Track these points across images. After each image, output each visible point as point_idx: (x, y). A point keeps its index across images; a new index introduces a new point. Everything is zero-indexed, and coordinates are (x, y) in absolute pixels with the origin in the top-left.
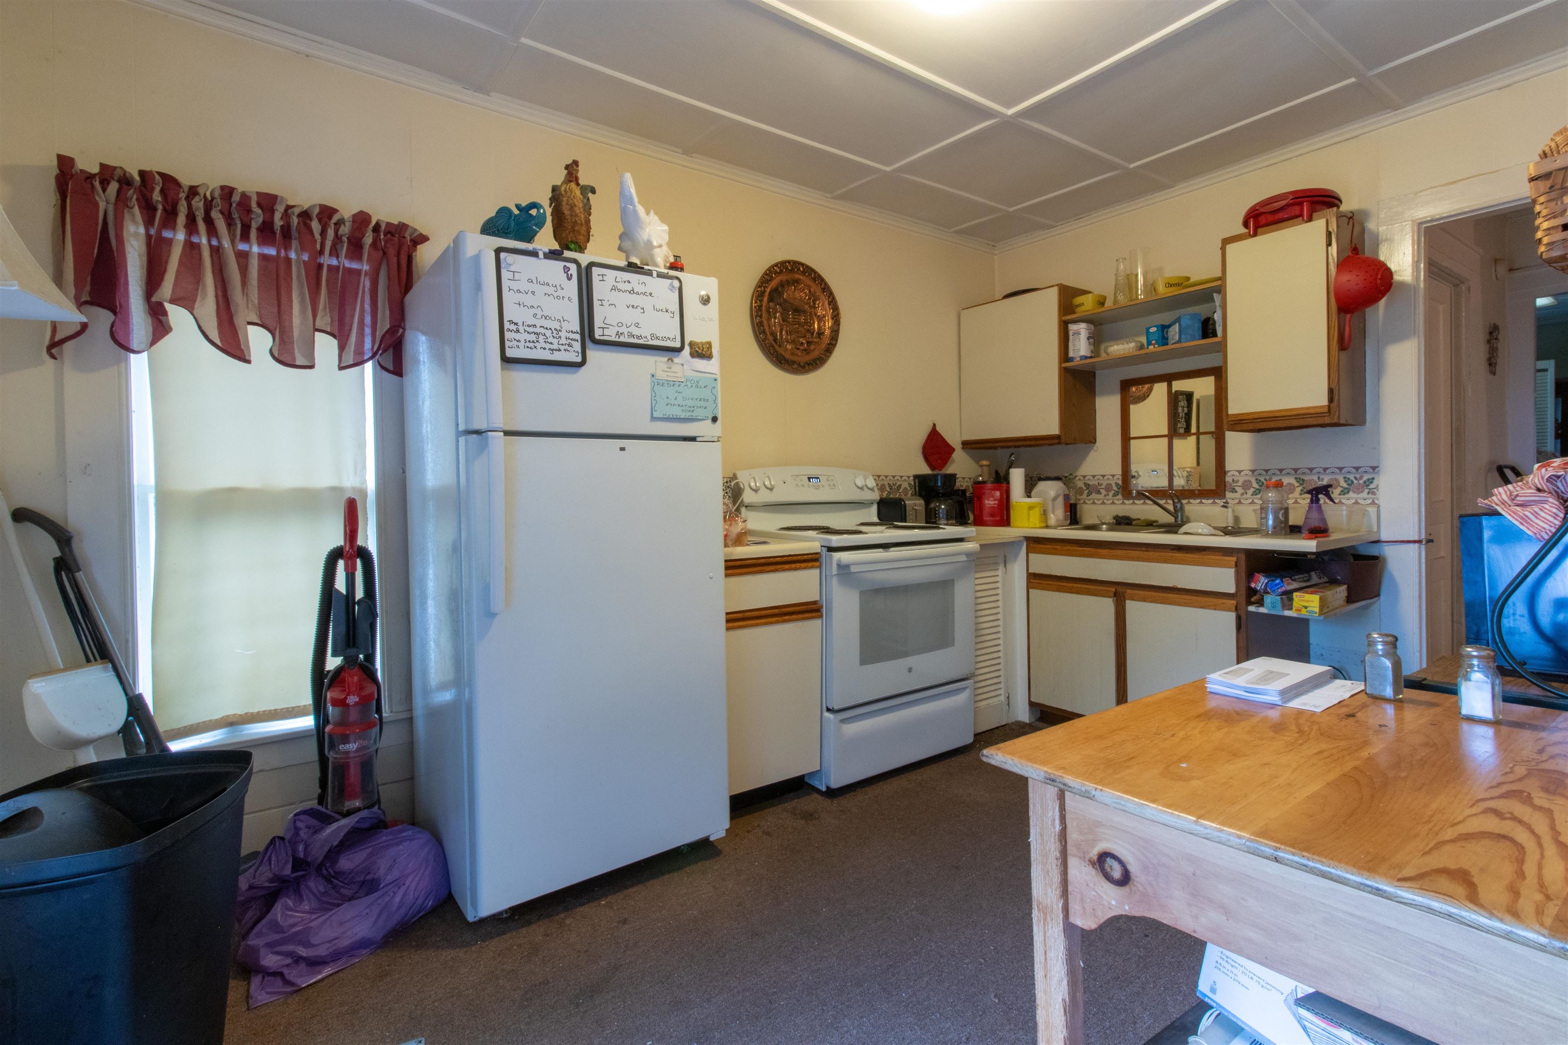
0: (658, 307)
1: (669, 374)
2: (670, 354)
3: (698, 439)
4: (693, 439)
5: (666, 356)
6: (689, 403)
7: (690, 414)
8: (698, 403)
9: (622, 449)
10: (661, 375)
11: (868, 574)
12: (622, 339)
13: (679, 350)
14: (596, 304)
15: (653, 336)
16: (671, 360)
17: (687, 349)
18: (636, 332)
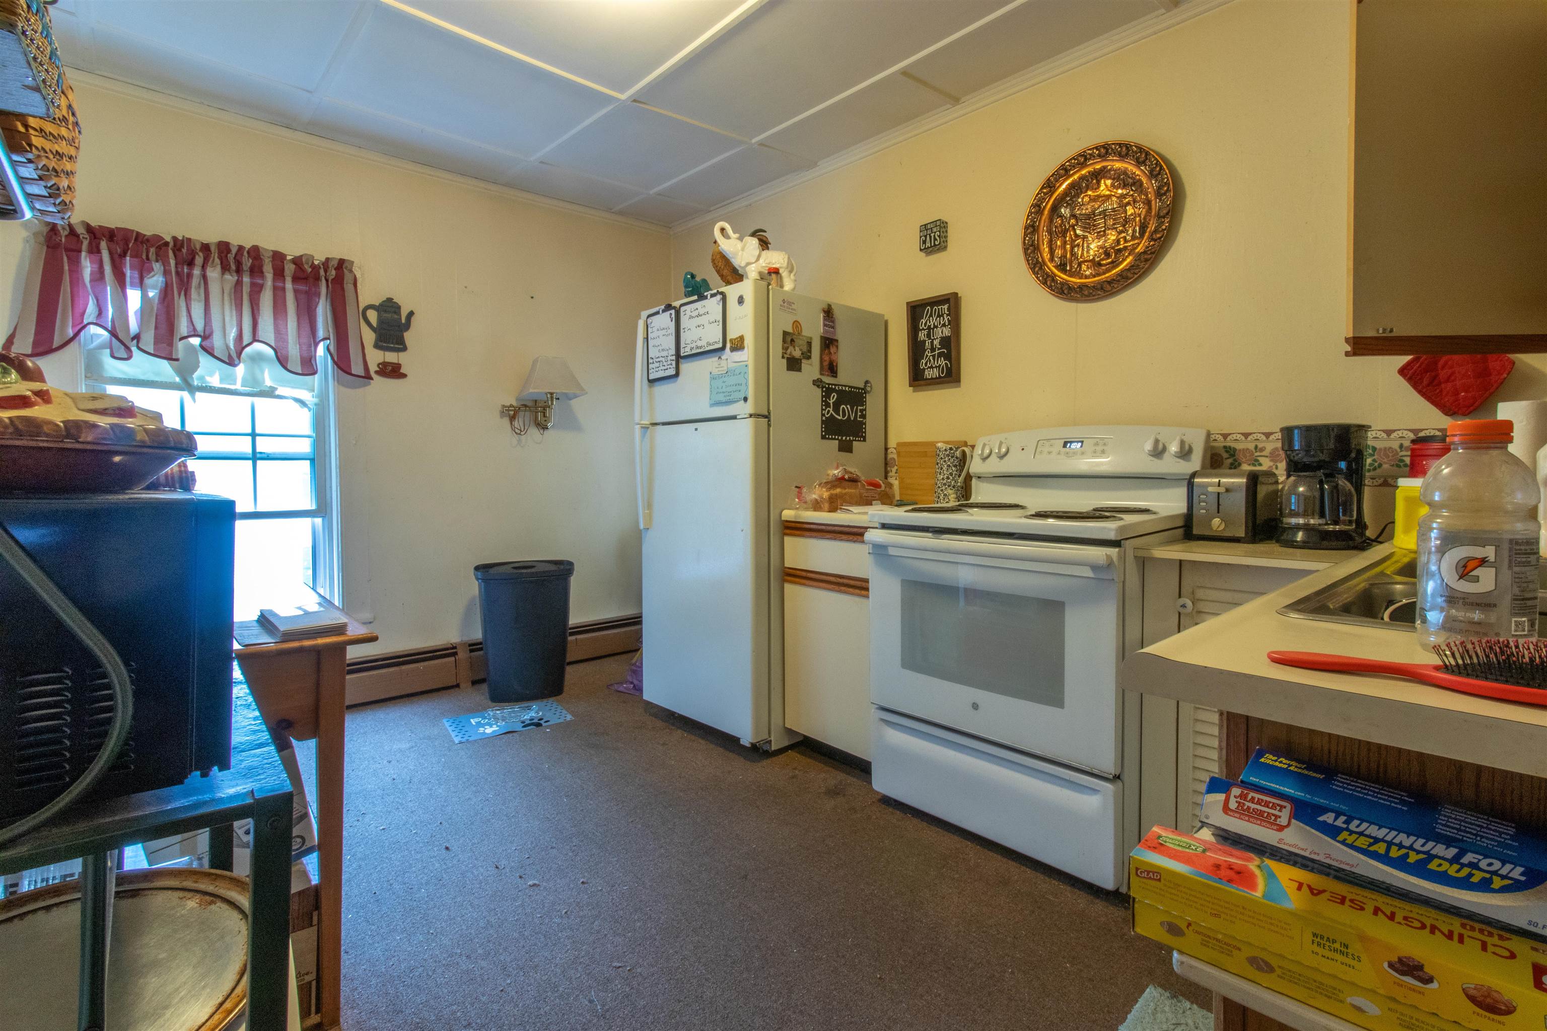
0: (711, 321)
1: (720, 369)
2: (719, 354)
3: (738, 417)
4: (734, 418)
5: (716, 356)
6: (729, 389)
7: (728, 398)
8: (735, 388)
9: (696, 429)
10: (716, 372)
11: (909, 561)
12: (694, 352)
13: (723, 348)
14: (682, 331)
15: (709, 344)
16: (720, 358)
17: (728, 345)
18: (699, 344)
